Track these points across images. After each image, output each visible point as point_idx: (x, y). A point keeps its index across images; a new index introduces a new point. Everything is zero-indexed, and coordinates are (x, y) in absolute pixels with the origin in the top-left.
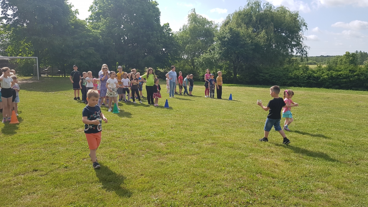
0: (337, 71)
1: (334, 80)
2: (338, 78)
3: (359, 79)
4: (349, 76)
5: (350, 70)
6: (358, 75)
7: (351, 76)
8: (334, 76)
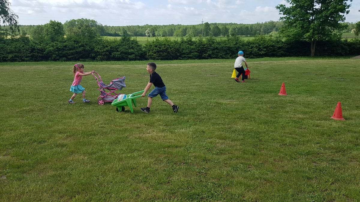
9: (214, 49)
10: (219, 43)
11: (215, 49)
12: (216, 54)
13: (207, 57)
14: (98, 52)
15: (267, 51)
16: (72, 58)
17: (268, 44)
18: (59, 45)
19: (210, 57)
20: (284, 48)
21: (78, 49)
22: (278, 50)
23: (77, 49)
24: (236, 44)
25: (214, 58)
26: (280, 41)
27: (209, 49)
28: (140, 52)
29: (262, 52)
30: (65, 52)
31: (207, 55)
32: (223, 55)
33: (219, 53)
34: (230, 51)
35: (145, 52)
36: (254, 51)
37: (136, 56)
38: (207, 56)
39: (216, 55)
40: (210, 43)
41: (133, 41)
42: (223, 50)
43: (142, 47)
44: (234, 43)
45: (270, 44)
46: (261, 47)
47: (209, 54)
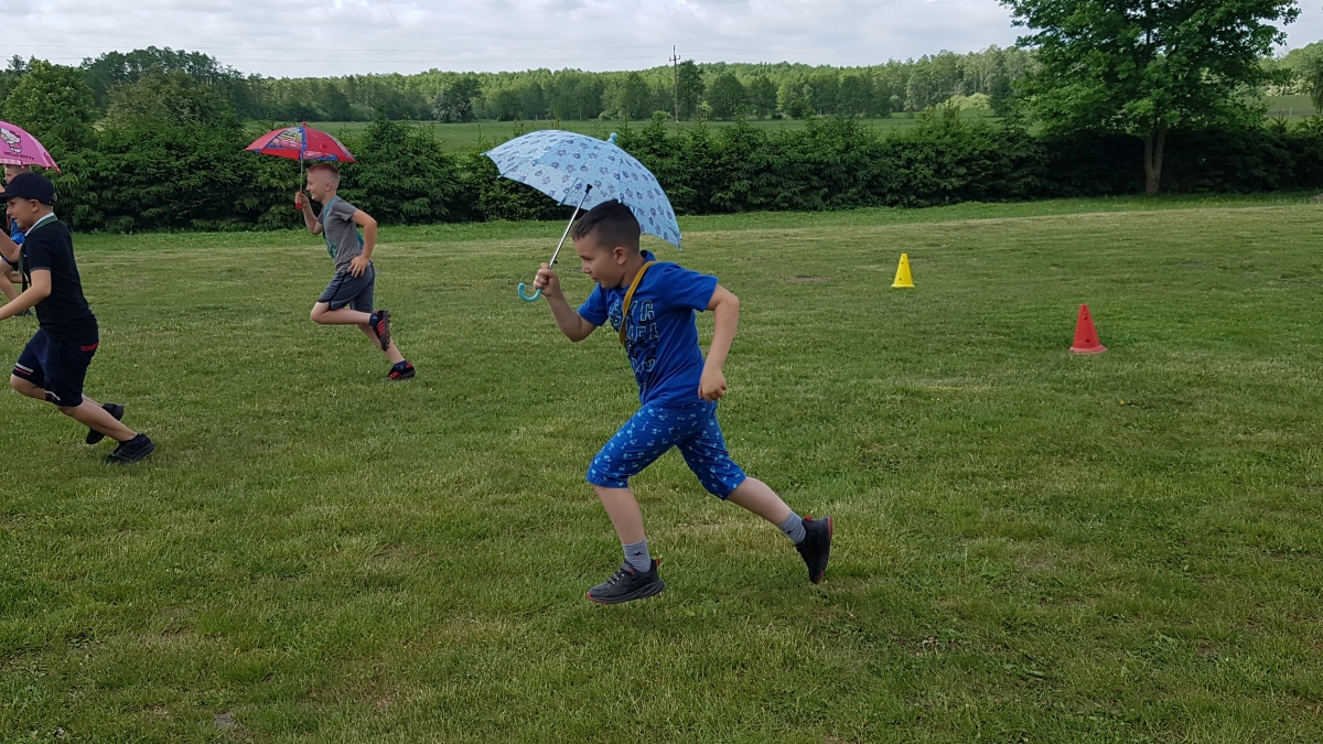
0: (109, 149)
1: (108, 194)
2: (121, 184)
3: (212, 182)
4: (170, 172)
5: (169, 146)
6: (203, 164)
7: (180, 171)
8: (103, 174)
9: (757, 173)
10: (775, 148)
11: (762, 171)
12: (767, 190)
13: (728, 204)
14: (271, 189)
15: (970, 178)
16: (160, 216)
17: (975, 149)
18: (103, 162)
19: (741, 204)
20: (1038, 163)
21: (187, 179)
22: (1014, 170)
23: (181, 178)
24: (848, 148)
25: (759, 207)
26: (1021, 134)
27: (736, 169)
28: (451, 187)
29: (953, 180)
30: (126, 193)
31: (731, 195)
32: (795, 193)
33: (777, 186)
34: (823, 179)
35: (469, 189)
36: (920, 176)
37: (433, 203)
38: (731, 200)
39: (766, 197)
40: (743, 145)
41: (419, 140)
42: (793, 174)
43: (458, 166)
44: (837, 147)
45: (980, 148)
46: (946, 159)
47: (737, 193)
